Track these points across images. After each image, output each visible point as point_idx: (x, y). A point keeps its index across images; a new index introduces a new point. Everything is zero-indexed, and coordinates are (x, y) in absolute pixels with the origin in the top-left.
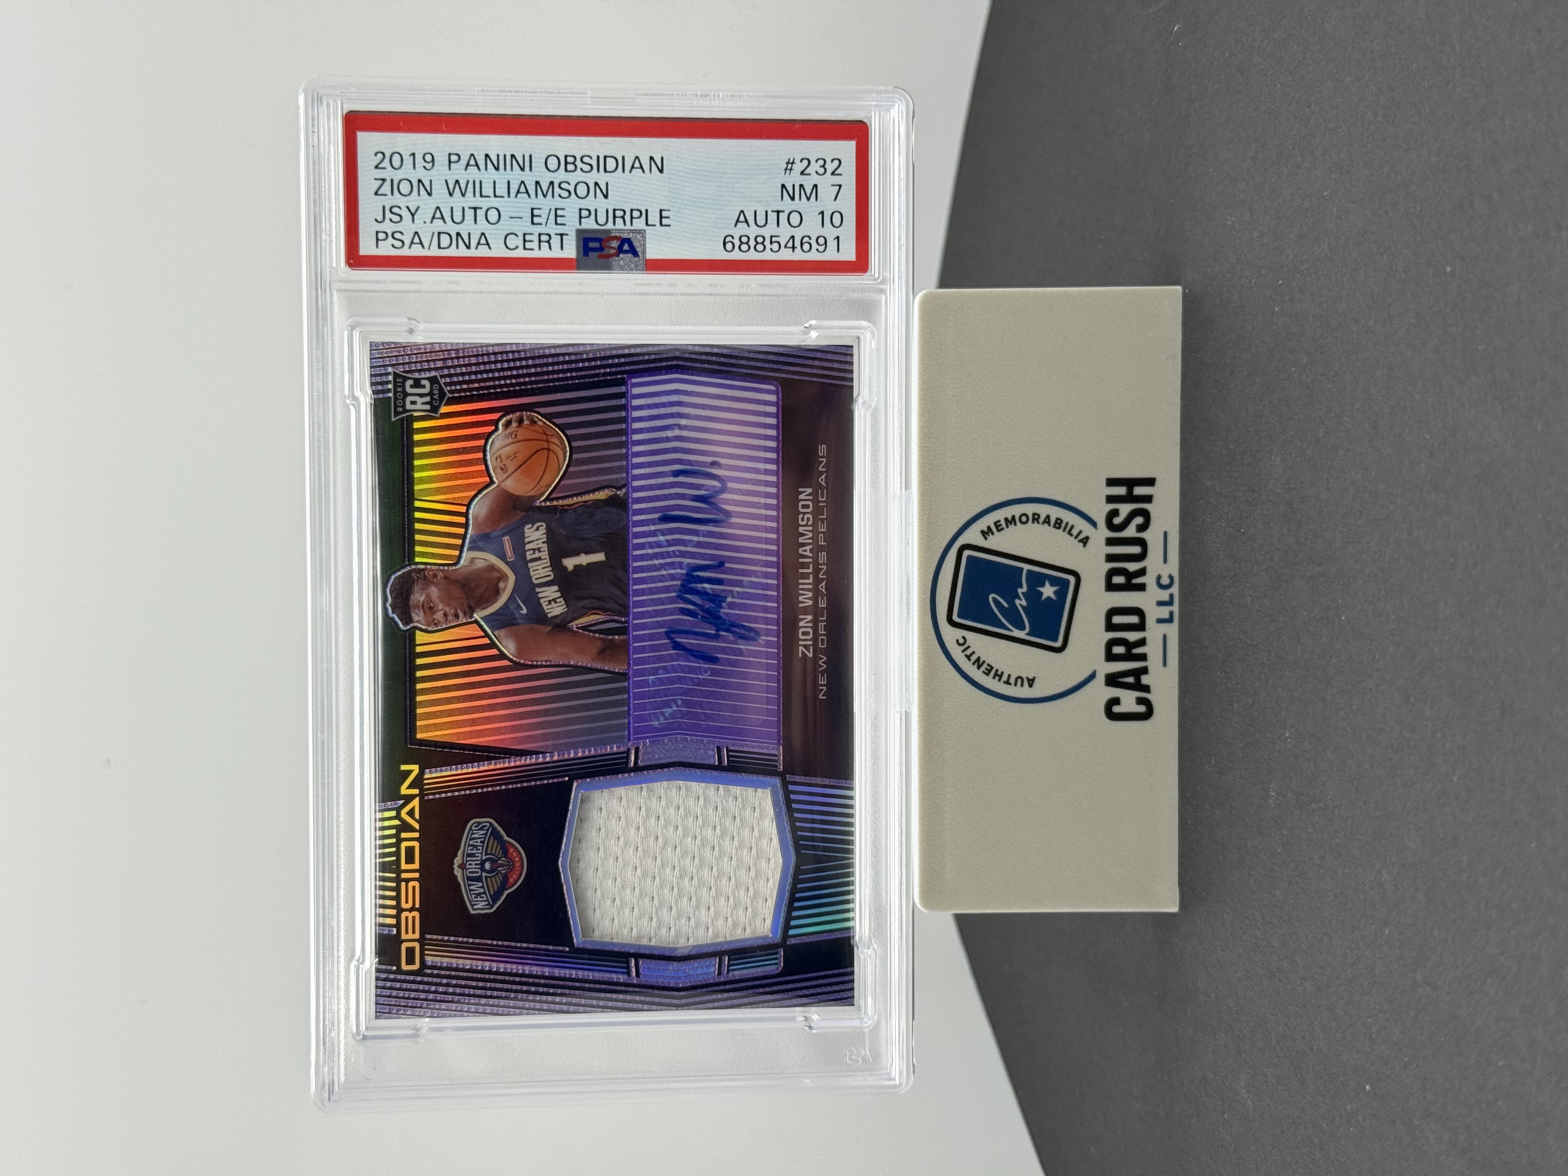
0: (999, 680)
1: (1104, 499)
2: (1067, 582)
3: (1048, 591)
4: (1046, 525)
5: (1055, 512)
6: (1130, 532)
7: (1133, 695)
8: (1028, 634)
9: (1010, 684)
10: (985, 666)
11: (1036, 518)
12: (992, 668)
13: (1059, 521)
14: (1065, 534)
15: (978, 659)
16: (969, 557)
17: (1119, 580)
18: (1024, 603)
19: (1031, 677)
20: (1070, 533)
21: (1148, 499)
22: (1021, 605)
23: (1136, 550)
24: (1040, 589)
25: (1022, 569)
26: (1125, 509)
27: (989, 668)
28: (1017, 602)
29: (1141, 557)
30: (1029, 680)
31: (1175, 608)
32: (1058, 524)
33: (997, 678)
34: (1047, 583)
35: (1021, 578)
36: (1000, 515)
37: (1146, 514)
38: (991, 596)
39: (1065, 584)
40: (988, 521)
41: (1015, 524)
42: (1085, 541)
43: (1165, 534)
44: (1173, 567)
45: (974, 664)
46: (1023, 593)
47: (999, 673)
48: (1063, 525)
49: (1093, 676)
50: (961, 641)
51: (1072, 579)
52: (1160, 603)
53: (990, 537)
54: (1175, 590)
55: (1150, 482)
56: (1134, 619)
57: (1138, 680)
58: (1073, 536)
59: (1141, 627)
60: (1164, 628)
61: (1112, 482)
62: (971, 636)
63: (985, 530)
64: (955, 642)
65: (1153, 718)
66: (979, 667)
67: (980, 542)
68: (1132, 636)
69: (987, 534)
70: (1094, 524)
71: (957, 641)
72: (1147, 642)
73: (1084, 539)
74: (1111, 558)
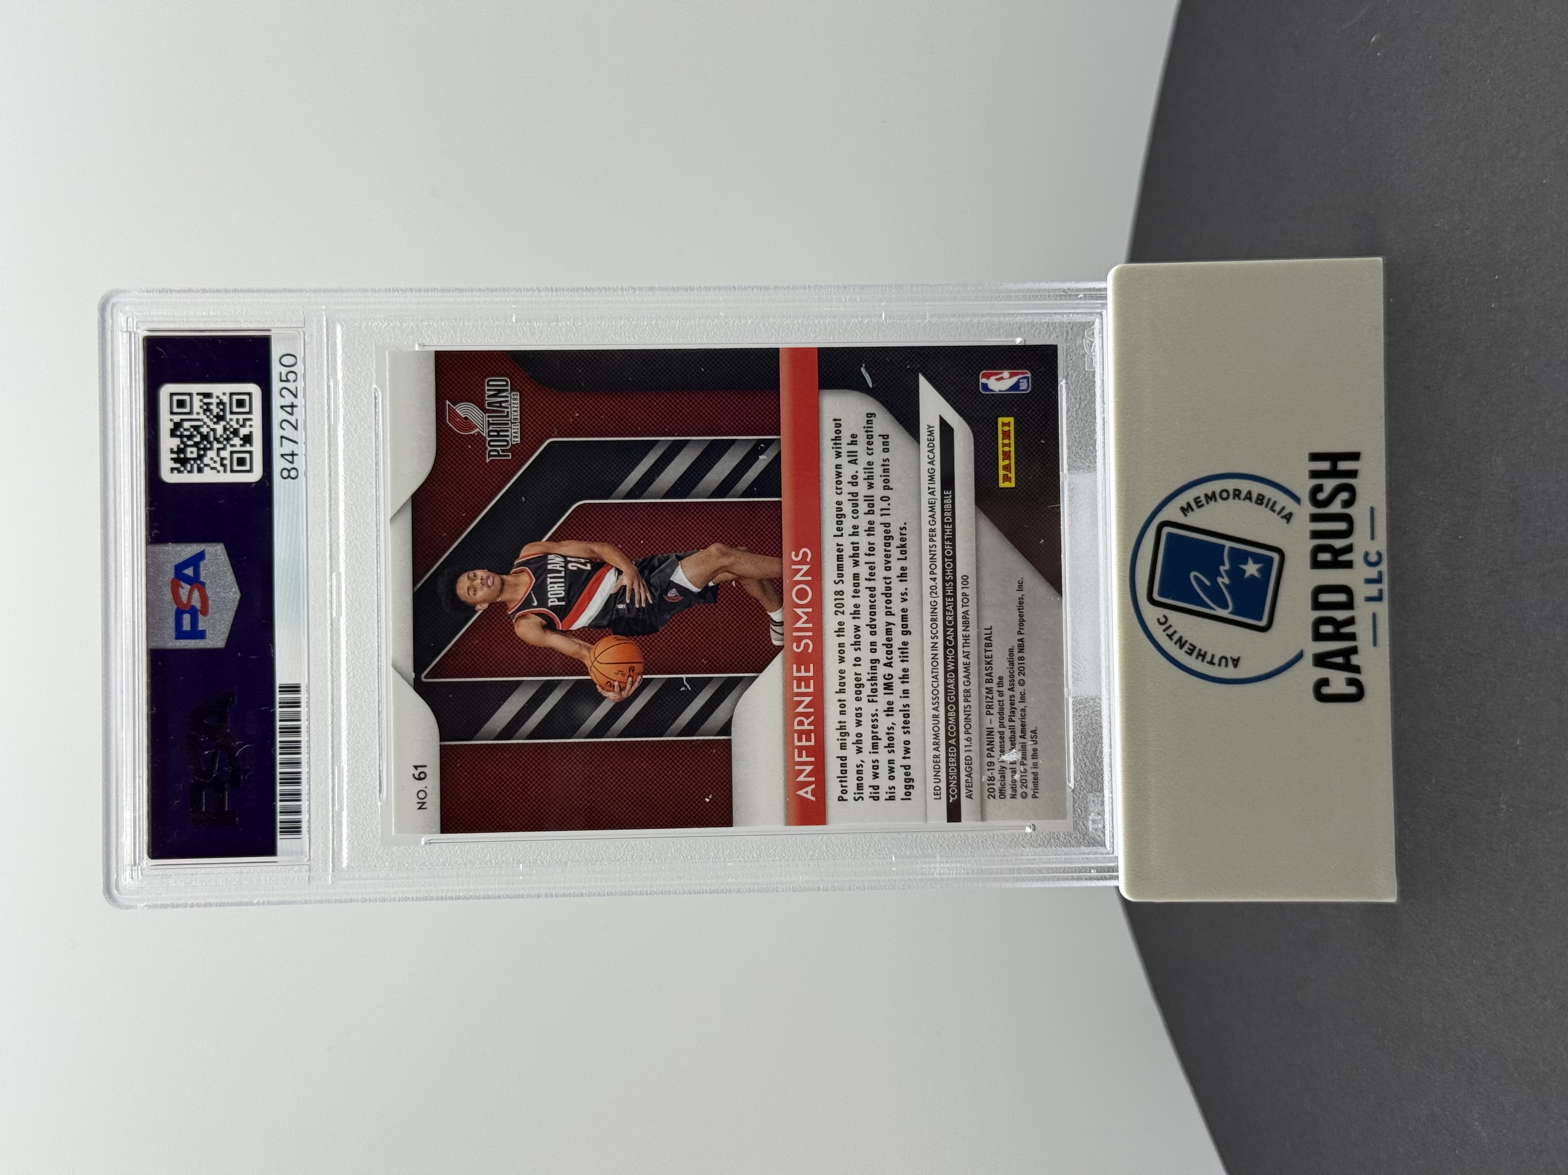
0: (1203, 660)
1: (1307, 474)
2: (1271, 559)
3: (1251, 569)
4: (1247, 502)
5: (1257, 488)
6: (1336, 507)
7: (1342, 676)
8: (1231, 613)
9: (1214, 664)
10: (1187, 646)
11: (1237, 494)
12: (1195, 647)
13: (1261, 497)
14: (1268, 511)
15: (1180, 639)
16: (1169, 535)
17: (1324, 557)
18: (1226, 580)
19: (1235, 657)
20: (1272, 509)
21: (1353, 474)
22: (1224, 584)
23: (1342, 526)
24: (1243, 567)
25: (1224, 546)
27: (1192, 648)
28: (1220, 580)
29: (1347, 533)
30: (1233, 660)
31: (1385, 586)
32: (1261, 500)
33: (1200, 658)
34: (1250, 561)
35: (1223, 555)
36: (1201, 491)
37: (1351, 489)
38: (1193, 574)
39: (1269, 561)
40: (1188, 497)
41: (1216, 500)
42: (1288, 517)
43: (1372, 510)
44: (1381, 543)
45: (1176, 643)
46: (1225, 571)
47: (1202, 653)
48: (1265, 501)
49: (1300, 656)
50: (1163, 620)
51: (1276, 557)
52: (1369, 581)
53: (1190, 514)
54: (1384, 566)
55: (1355, 456)
56: (1341, 597)
57: (1348, 660)
58: (1276, 514)
59: (1349, 605)
60: (1374, 606)
61: (1315, 457)
62: (1173, 615)
63: (1185, 506)
64: (1156, 621)
65: (1364, 699)
66: (1181, 647)
67: (1180, 518)
68: (1340, 615)
69: (1186, 510)
70: (1297, 499)
71: (1158, 620)
72: (1356, 620)
73: (1287, 515)
74: (1316, 534)
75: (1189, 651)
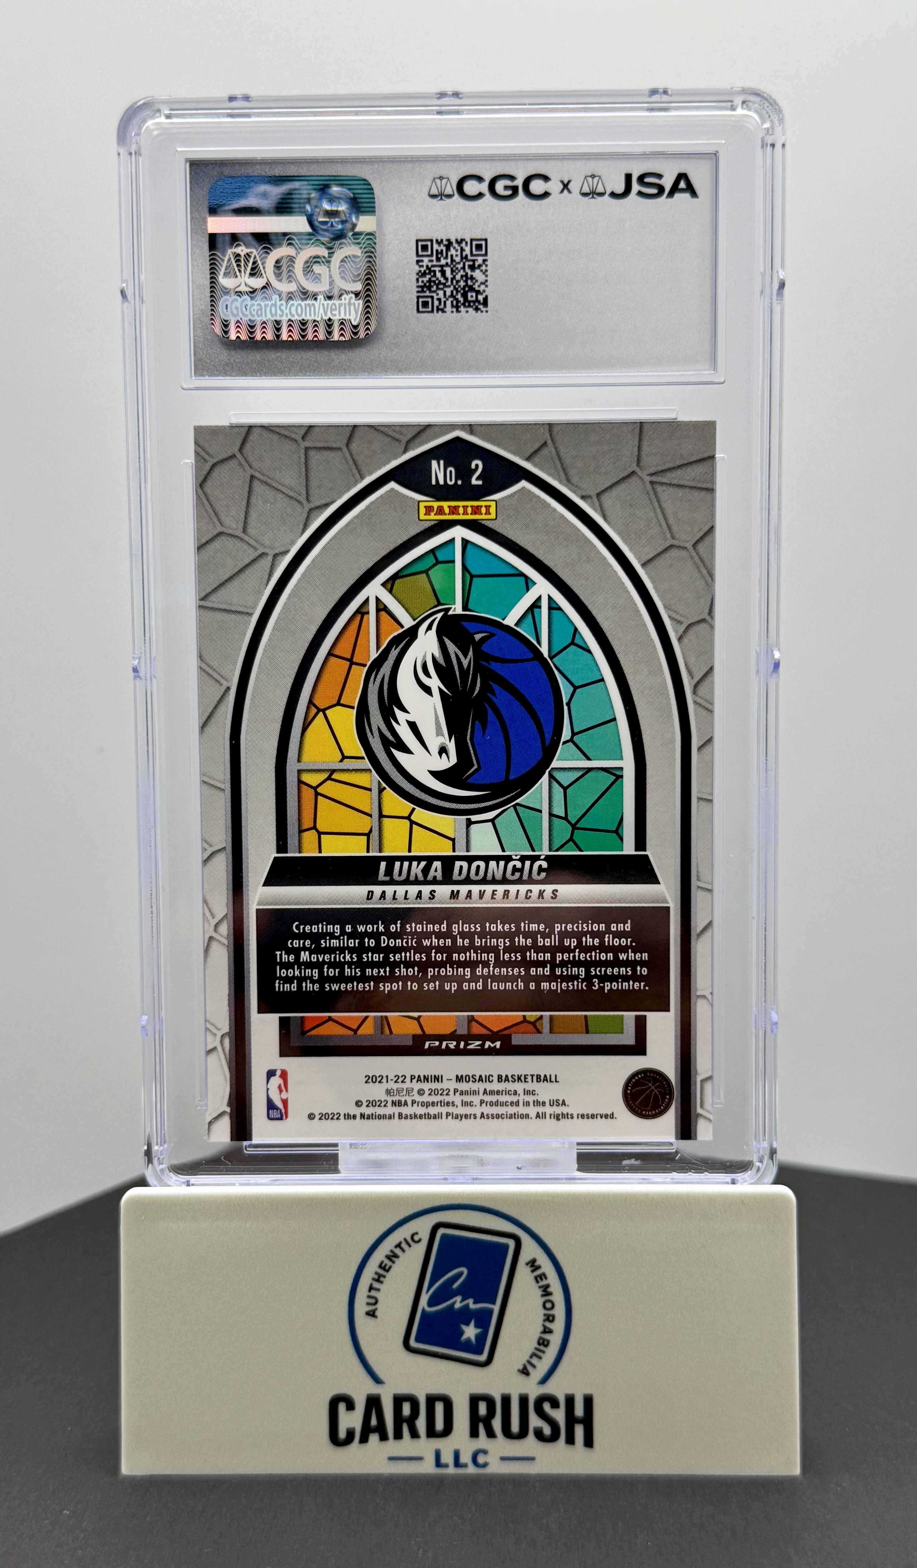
0: (374, 1279)
2: (480, 1352)
3: (470, 1332)
4: (541, 1329)
5: (556, 1339)
6: (535, 1421)
7: (357, 1424)
8: (423, 1310)
9: (369, 1291)
10: (389, 1263)
11: (549, 1318)
12: (388, 1271)
13: (546, 1343)
14: (532, 1350)
15: (396, 1256)
16: (507, 1246)
17: (483, 1409)
18: (458, 1305)
19: (377, 1313)
20: (533, 1355)
21: (570, 1440)
22: (455, 1303)
23: (515, 1427)
24: (472, 1323)
25: (494, 1303)
26: (559, 1415)
27: (387, 1268)
28: (459, 1298)
29: (507, 1432)
30: (374, 1311)
31: (452, 1470)
32: (543, 1342)
33: (376, 1277)
34: (479, 1331)
35: (485, 1303)
36: (552, 1278)
37: (553, 1438)
38: (465, 1271)
39: (478, 1350)
40: (546, 1266)
41: (543, 1296)
42: (524, 1372)
43: (531, 1459)
44: (496, 1467)
45: (392, 1251)
46: (468, 1304)
47: (382, 1279)
48: (542, 1348)
49: (378, 1381)
50: (416, 1238)
51: (483, 1358)
52: (457, 1454)
53: (528, 1269)
55: (589, 1442)
56: (439, 1425)
57: (374, 1430)
58: (529, 1359)
59: (431, 1433)
60: (430, 1459)
61: (588, 1401)
62: (421, 1248)
63: (537, 1263)
64: (415, 1231)
65: (333, 1445)
66: (388, 1257)
67: (524, 1258)
68: (421, 1424)
69: (533, 1265)
70: (544, 1381)
71: (417, 1233)
72: (415, 1440)
73: (527, 1370)
74: (506, 1400)
75: (383, 1265)
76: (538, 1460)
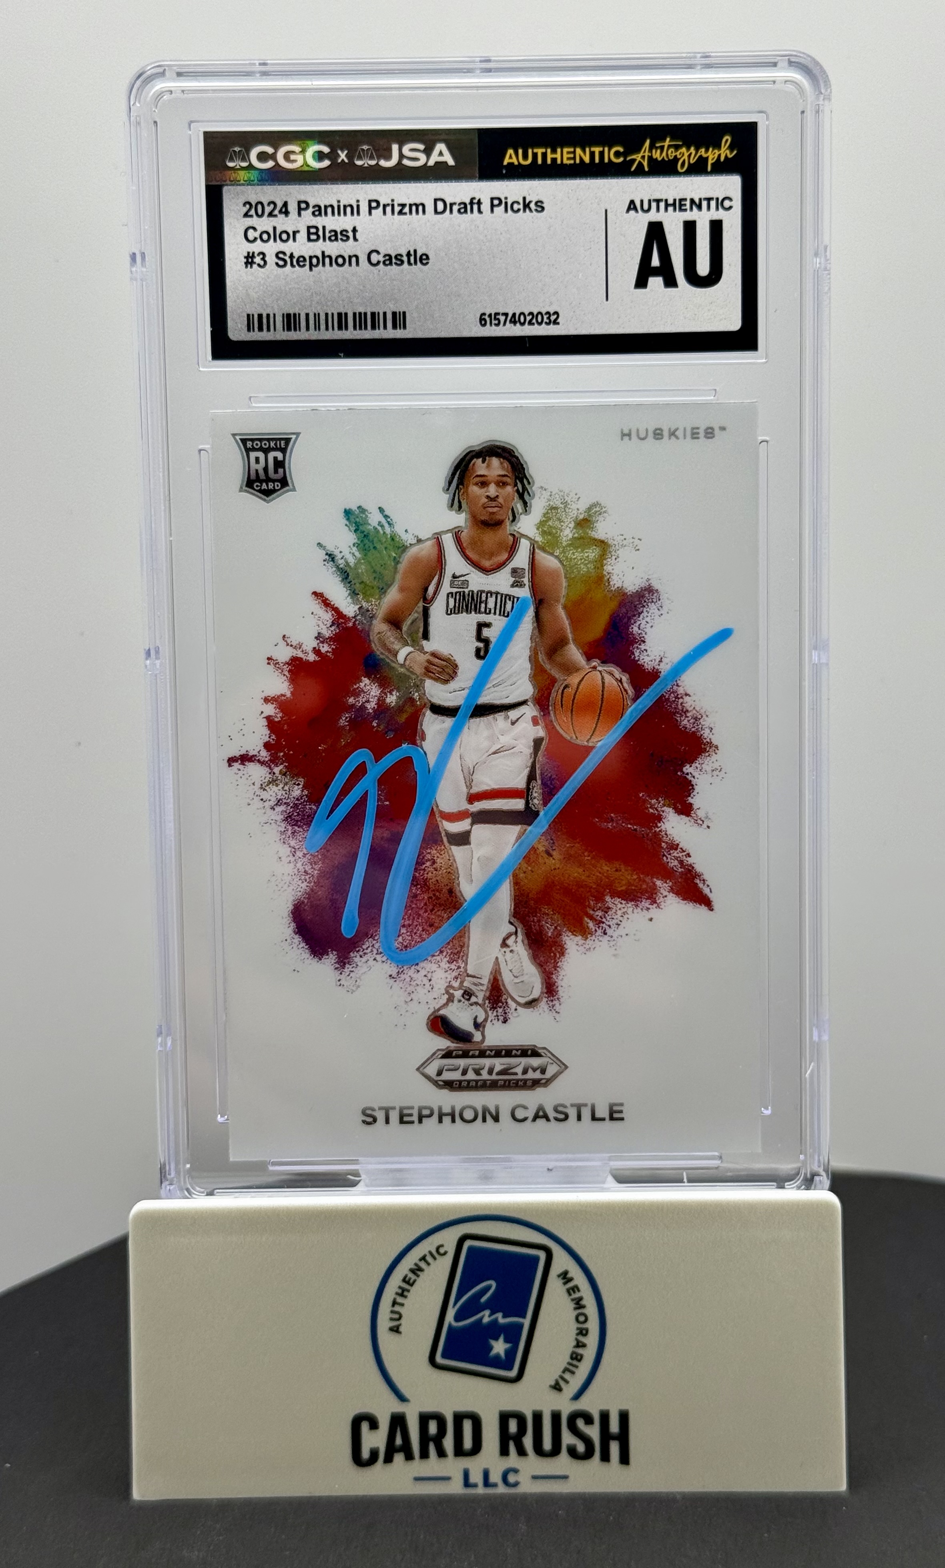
0: (397, 1294)
2: (510, 1368)
3: (499, 1347)
4: (574, 1343)
5: (589, 1354)
6: (568, 1438)
8: (450, 1326)
9: (394, 1306)
10: (413, 1277)
11: (583, 1332)
12: (412, 1285)
13: (579, 1357)
14: (564, 1365)
15: (421, 1270)
16: (536, 1259)
17: (513, 1426)
18: (486, 1320)
19: (401, 1329)
20: (566, 1370)
21: (605, 1457)
22: (482, 1318)
23: (547, 1445)
24: (502, 1338)
25: (524, 1317)
27: (411, 1282)
28: (487, 1313)
29: (539, 1450)
30: (398, 1326)
31: (481, 1490)
32: (576, 1357)
33: (400, 1291)
34: (508, 1345)
35: (515, 1317)
36: (586, 1292)
37: (588, 1454)
38: (493, 1284)
39: (508, 1367)
40: (579, 1279)
41: (576, 1309)
42: (557, 1387)
44: (527, 1487)
45: (416, 1265)
46: (497, 1318)
47: (406, 1293)
48: (575, 1362)
49: (402, 1398)
50: (442, 1251)
51: (513, 1373)
53: (560, 1282)
54: (502, 1489)
57: (399, 1450)
58: (562, 1374)
59: (459, 1452)
60: (458, 1479)
61: (624, 1417)
62: (448, 1260)
63: (569, 1276)
64: (441, 1243)
65: (355, 1466)
66: (412, 1270)
67: (555, 1270)
68: (448, 1443)
69: (565, 1277)
70: (577, 1397)
71: (442, 1246)
72: (443, 1460)
73: (560, 1386)
74: (538, 1417)
75: (407, 1279)
76: (571, 1478)
